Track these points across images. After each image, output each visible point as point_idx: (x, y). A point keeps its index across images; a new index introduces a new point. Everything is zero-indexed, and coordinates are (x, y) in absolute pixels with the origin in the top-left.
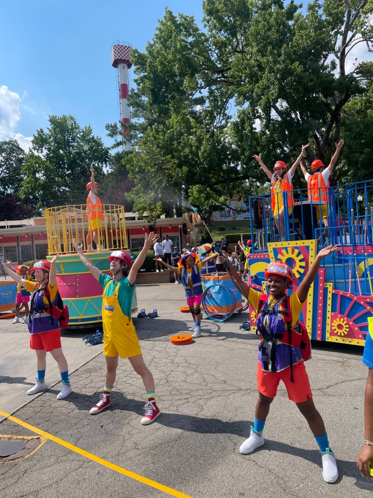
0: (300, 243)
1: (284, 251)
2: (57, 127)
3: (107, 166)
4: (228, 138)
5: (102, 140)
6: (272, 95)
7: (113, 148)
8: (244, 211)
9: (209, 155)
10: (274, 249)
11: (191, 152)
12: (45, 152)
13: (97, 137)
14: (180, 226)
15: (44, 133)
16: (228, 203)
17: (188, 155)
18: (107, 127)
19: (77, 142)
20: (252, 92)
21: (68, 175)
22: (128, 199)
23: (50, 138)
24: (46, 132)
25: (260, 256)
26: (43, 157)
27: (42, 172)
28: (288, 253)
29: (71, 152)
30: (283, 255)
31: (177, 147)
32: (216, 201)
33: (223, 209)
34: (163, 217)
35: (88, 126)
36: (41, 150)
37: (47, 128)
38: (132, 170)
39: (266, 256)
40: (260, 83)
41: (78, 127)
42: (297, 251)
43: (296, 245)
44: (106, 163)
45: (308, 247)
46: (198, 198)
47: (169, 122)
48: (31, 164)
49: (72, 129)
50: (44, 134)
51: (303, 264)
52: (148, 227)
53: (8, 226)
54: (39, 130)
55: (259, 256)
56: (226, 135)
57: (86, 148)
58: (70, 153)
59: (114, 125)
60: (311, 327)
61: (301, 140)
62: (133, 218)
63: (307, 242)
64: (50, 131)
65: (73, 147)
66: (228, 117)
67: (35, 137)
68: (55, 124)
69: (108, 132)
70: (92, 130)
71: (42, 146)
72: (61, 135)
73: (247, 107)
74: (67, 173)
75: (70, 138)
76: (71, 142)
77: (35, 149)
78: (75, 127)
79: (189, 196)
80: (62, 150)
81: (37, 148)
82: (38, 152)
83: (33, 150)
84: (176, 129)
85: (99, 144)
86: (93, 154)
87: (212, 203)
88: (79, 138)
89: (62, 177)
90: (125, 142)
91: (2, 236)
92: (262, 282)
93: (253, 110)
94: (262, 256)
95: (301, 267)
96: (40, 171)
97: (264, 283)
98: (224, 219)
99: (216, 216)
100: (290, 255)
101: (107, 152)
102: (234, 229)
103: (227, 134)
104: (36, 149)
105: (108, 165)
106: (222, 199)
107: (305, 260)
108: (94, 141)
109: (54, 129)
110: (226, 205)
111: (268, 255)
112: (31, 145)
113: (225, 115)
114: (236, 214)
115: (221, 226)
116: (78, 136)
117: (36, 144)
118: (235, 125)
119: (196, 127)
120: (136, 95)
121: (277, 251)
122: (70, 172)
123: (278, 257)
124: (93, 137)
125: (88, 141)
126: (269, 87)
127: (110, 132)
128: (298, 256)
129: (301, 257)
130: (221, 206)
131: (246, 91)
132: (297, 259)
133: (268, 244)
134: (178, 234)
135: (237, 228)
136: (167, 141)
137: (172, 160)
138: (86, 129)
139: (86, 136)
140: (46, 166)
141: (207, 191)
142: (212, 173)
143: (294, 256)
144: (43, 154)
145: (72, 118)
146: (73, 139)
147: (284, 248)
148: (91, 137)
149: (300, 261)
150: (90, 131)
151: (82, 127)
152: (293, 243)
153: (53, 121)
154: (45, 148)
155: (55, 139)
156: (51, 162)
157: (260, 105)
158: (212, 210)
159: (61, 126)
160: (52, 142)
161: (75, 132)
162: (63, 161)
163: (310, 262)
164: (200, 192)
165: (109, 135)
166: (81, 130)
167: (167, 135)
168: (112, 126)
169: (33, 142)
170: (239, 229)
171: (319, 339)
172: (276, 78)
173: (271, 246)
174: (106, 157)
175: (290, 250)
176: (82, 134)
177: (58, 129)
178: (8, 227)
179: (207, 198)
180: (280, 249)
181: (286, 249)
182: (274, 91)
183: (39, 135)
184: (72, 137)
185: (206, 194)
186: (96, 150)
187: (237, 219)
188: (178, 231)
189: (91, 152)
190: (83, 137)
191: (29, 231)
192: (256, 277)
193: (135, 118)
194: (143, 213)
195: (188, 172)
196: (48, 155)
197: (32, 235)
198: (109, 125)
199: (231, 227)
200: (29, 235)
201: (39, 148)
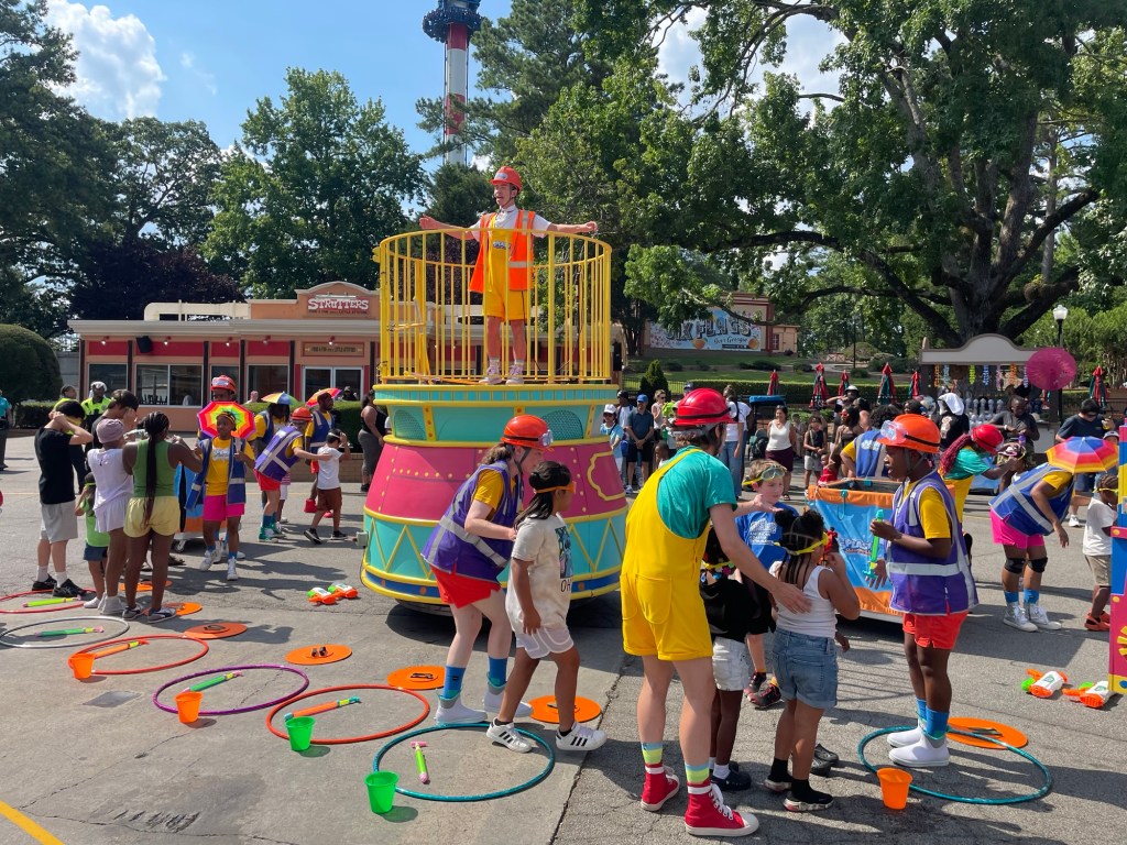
2: (305, 96)
3: (412, 197)
5: (404, 136)
7: (429, 156)
12: (272, 152)
13: (395, 129)
15: (273, 108)
18: (421, 106)
19: (348, 135)
21: (321, 213)
23: (286, 120)
24: (278, 106)
26: (265, 165)
27: (262, 200)
29: (331, 159)
32: (694, 293)
33: (706, 315)
35: (375, 100)
36: (263, 147)
37: (281, 97)
41: (351, 101)
44: (410, 192)
46: (652, 283)
47: (610, 83)
48: (238, 179)
49: (339, 104)
50: (272, 111)
53: (183, 316)
54: (262, 100)
57: (367, 151)
58: (329, 159)
59: (437, 103)
64: (287, 105)
65: (337, 145)
66: (745, 86)
67: (251, 116)
68: (299, 89)
69: (422, 119)
70: (383, 111)
71: (265, 139)
72: (312, 116)
74: (318, 207)
75: (332, 126)
76: (334, 135)
77: (248, 143)
78: (344, 102)
79: (627, 278)
80: (311, 152)
81: (254, 141)
82: (255, 151)
83: (243, 149)
84: (627, 102)
85: (398, 145)
86: (382, 168)
87: (683, 300)
88: (352, 126)
89: (306, 214)
90: (459, 145)
91: (169, 338)
96: (257, 197)
99: (659, 335)
101: (415, 165)
104: (252, 144)
105: (416, 197)
106: (712, 290)
108: (387, 137)
109: (298, 101)
110: (721, 305)
112: (240, 135)
114: (704, 335)
115: (670, 361)
116: (351, 121)
117: (254, 132)
120: (495, 34)
122: (324, 205)
124: (385, 127)
125: (374, 136)
127: (425, 119)
130: (706, 307)
137: (627, 173)
138: (370, 106)
139: (370, 125)
140: (273, 187)
144: (265, 158)
145: (340, 79)
146: (340, 129)
148: (381, 127)
150: (380, 113)
151: (362, 102)
153: (296, 81)
154: (274, 145)
155: (297, 124)
156: (284, 178)
158: (682, 315)
159: (313, 96)
160: (290, 130)
161: (345, 112)
162: (312, 177)
164: (659, 268)
165: (424, 126)
166: (358, 110)
168: (431, 106)
169: (245, 127)
170: (715, 370)
174: (412, 176)
176: (359, 117)
177: (306, 102)
178: (183, 319)
179: (675, 286)
183: (262, 111)
184: (336, 123)
185: (673, 274)
186: (390, 159)
187: (705, 348)
189: (376, 163)
190: (363, 125)
191: (235, 332)
193: (489, 89)
196: (277, 160)
197: (243, 342)
198: (424, 102)
199: (698, 362)
200: (234, 341)
201: (259, 142)
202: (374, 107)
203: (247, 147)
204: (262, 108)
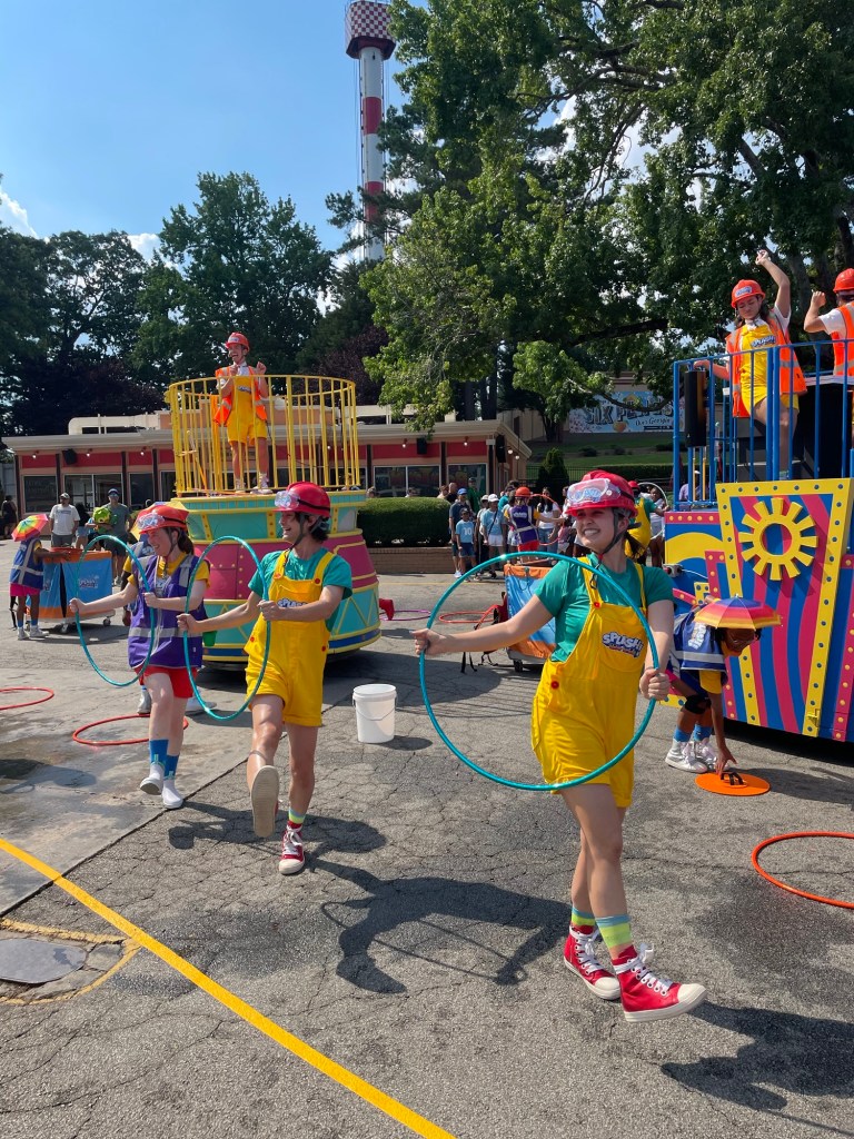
0: (807, 486)
1: (760, 507)
2: (217, 200)
3: (326, 295)
4: (620, 229)
5: (317, 233)
6: (751, 106)
7: (342, 251)
8: (646, 411)
9: (570, 266)
10: (735, 502)
11: (526, 259)
12: (189, 260)
13: (306, 227)
14: (491, 442)
15: (187, 215)
16: (608, 388)
17: (518, 268)
18: (330, 202)
19: (261, 237)
20: (692, 100)
21: (239, 317)
22: (372, 373)
23: (200, 227)
24: (192, 212)
25: (695, 516)
26: (183, 273)
27: (182, 308)
28: (770, 512)
29: (246, 262)
30: (757, 517)
31: (492, 246)
32: (579, 382)
33: (593, 404)
34: (450, 417)
35: (285, 200)
36: (180, 255)
37: (193, 203)
38: (382, 302)
39: (711, 518)
40: (715, 78)
41: (263, 202)
42: (795, 508)
43: (795, 493)
44: (324, 289)
45: (828, 498)
46: (537, 375)
47: (475, 185)
48: (158, 289)
49: (250, 206)
50: (186, 219)
51: (812, 542)
52: (415, 442)
53: (103, 428)
55: (690, 518)
56: (614, 220)
57: (280, 252)
58: (244, 263)
59: (347, 197)
60: (818, 705)
61: (814, 225)
62: (381, 420)
63: (827, 486)
64: (201, 211)
65: (251, 249)
66: (621, 172)
67: (166, 225)
68: (211, 194)
69: (332, 214)
70: (293, 210)
71: (180, 247)
72: (225, 220)
73: (676, 140)
74: (237, 310)
75: (245, 229)
76: (247, 238)
77: (165, 252)
78: (255, 202)
79: (516, 370)
80: (226, 256)
81: (171, 250)
82: (172, 260)
83: (162, 256)
84: (491, 202)
85: (309, 243)
86: (295, 268)
87: (570, 389)
88: (264, 228)
89: (225, 319)
90: (370, 239)
91: (91, 450)
92: (696, 584)
93: (691, 150)
94: (700, 518)
95: (803, 549)
96: (178, 304)
97: (699, 588)
98: (594, 429)
99: (578, 420)
100: (777, 518)
101: (327, 262)
102: (619, 452)
103: (615, 216)
104: (169, 253)
105: (329, 295)
106: (595, 378)
107: (819, 531)
108: (299, 236)
109: (210, 206)
110: (603, 393)
111: (717, 517)
112: (158, 245)
113: (613, 167)
114: (625, 418)
115: (585, 447)
116: (264, 222)
117: (169, 241)
118: (640, 191)
119: (539, 198)
120: (399, 122)
121: (741, 507)
122: (242, 308)
123: (743, 522)
124: (297, 226)
125: (286, 236)
126: (736, 87)
127: (335, 215)
128: (797, 520)
129: (808, 522)
130: (591, 396)
131: (675, 99)
132: (795, 530)
133: (719, 487)
134: (484, 460)
135: (627, 450)
136: (469, 232)
137: (479, 279)
138: (281, 206)
139: (281, 224)
140: (191, 294)
141: (560, 358)
142: (573, 313)
143: (787, 521)
144: (182, 265)
145: (250, 181)
146: (252, 231)
147: (760, 499)
148: (292, 226)
149: (804, 533)
150: (290, 212)
151: (272, 203)
152: (787, 487)
153: (207, 186)
154: (189, 252)
155: (211, 229)
156: (201, 285)
157: (713, 133)
158: (568, 405)
159: (225, 198)
160: (204, 236)
161: (257, 214)
162: (228, 282)
163: (830, 538)
164: (542, 359)
165: (335, 222)
166: (269, 210)
167: (469, 216)
168: (340, 200)
169: (162, 236)
170: (630, 453)
171: (838, 735)
172: (761, 62)
173: (726, 492)
174: (324, 275)
175: (777, 505)
176: (271, 218)
177: (218, 206)
178: (103, 432)
179: (559, 375)
180: (751, 501)
181: (767, 500)
182: (752, 95)
183: (176, 219)
184: (248, 226)
185: (556, 365)
186: (303, 258)
187: (626, 431)
188: (484, 454)
189: (290, 262)
190: (274, 227)
191: (147, 441)
192: (679, 569)
193: (395, 180)
194: (404, 407)
195: (516, 308)
196: (194, 268)
197: (154, 451)
198: (333, 197)
199: (613, 447)
200: (147, 450)
201: (175, 251)
202: (284, 205)
203: (165, 256)
204: (177, 216)
